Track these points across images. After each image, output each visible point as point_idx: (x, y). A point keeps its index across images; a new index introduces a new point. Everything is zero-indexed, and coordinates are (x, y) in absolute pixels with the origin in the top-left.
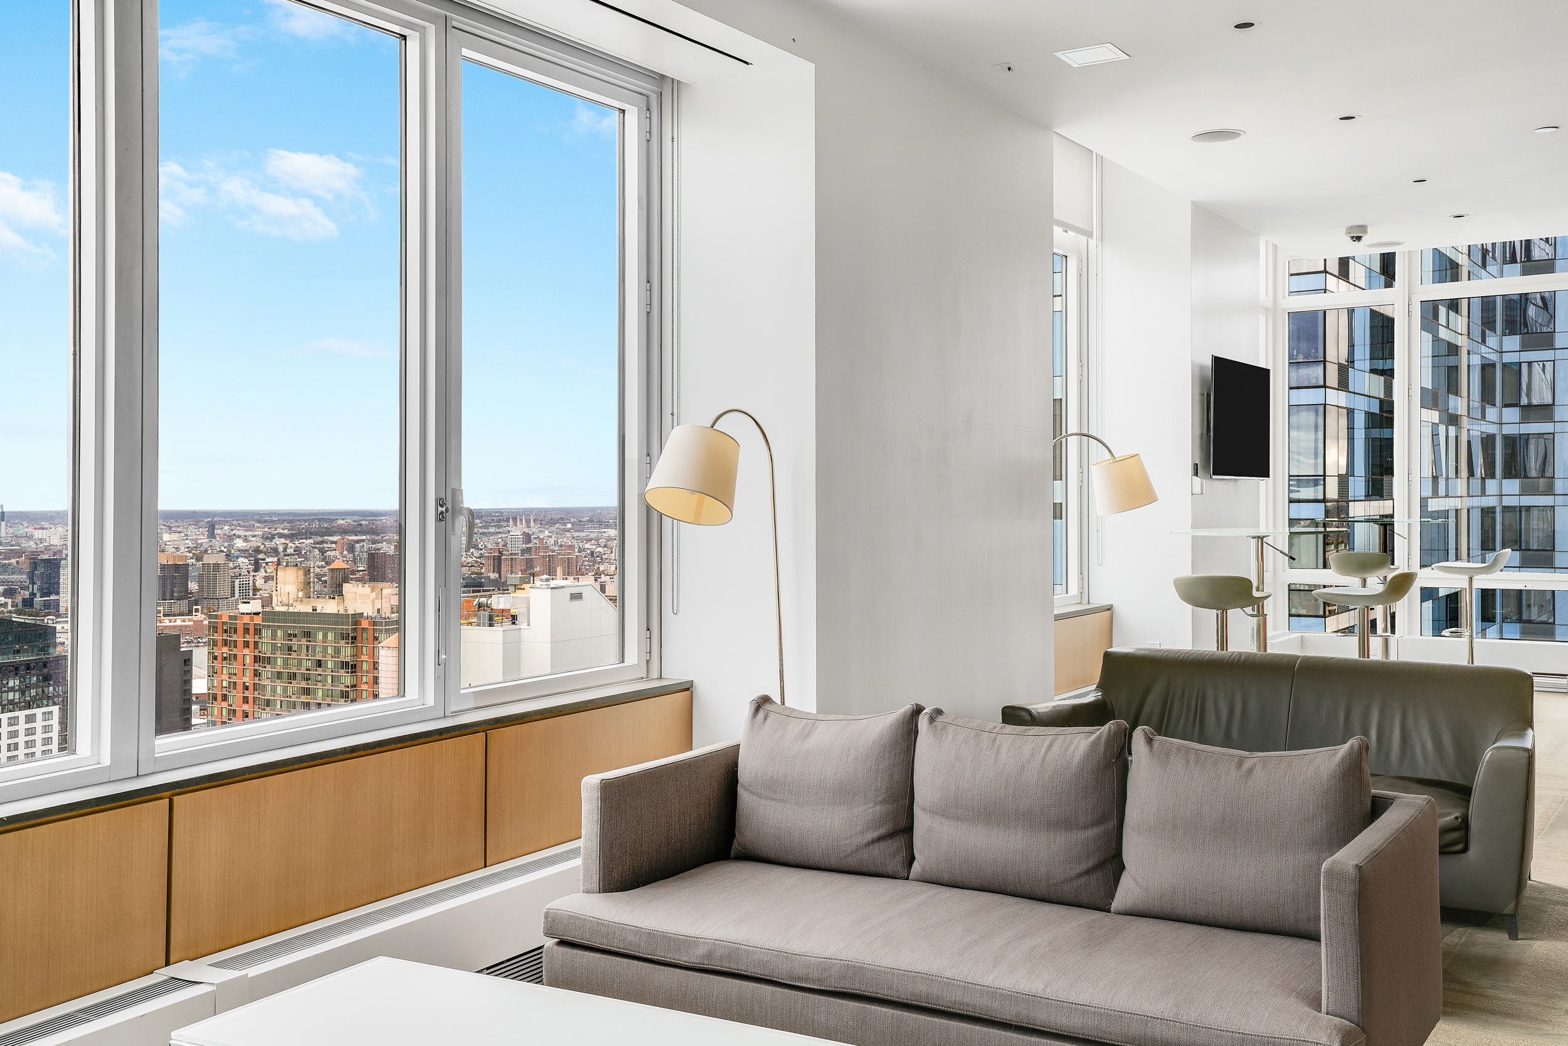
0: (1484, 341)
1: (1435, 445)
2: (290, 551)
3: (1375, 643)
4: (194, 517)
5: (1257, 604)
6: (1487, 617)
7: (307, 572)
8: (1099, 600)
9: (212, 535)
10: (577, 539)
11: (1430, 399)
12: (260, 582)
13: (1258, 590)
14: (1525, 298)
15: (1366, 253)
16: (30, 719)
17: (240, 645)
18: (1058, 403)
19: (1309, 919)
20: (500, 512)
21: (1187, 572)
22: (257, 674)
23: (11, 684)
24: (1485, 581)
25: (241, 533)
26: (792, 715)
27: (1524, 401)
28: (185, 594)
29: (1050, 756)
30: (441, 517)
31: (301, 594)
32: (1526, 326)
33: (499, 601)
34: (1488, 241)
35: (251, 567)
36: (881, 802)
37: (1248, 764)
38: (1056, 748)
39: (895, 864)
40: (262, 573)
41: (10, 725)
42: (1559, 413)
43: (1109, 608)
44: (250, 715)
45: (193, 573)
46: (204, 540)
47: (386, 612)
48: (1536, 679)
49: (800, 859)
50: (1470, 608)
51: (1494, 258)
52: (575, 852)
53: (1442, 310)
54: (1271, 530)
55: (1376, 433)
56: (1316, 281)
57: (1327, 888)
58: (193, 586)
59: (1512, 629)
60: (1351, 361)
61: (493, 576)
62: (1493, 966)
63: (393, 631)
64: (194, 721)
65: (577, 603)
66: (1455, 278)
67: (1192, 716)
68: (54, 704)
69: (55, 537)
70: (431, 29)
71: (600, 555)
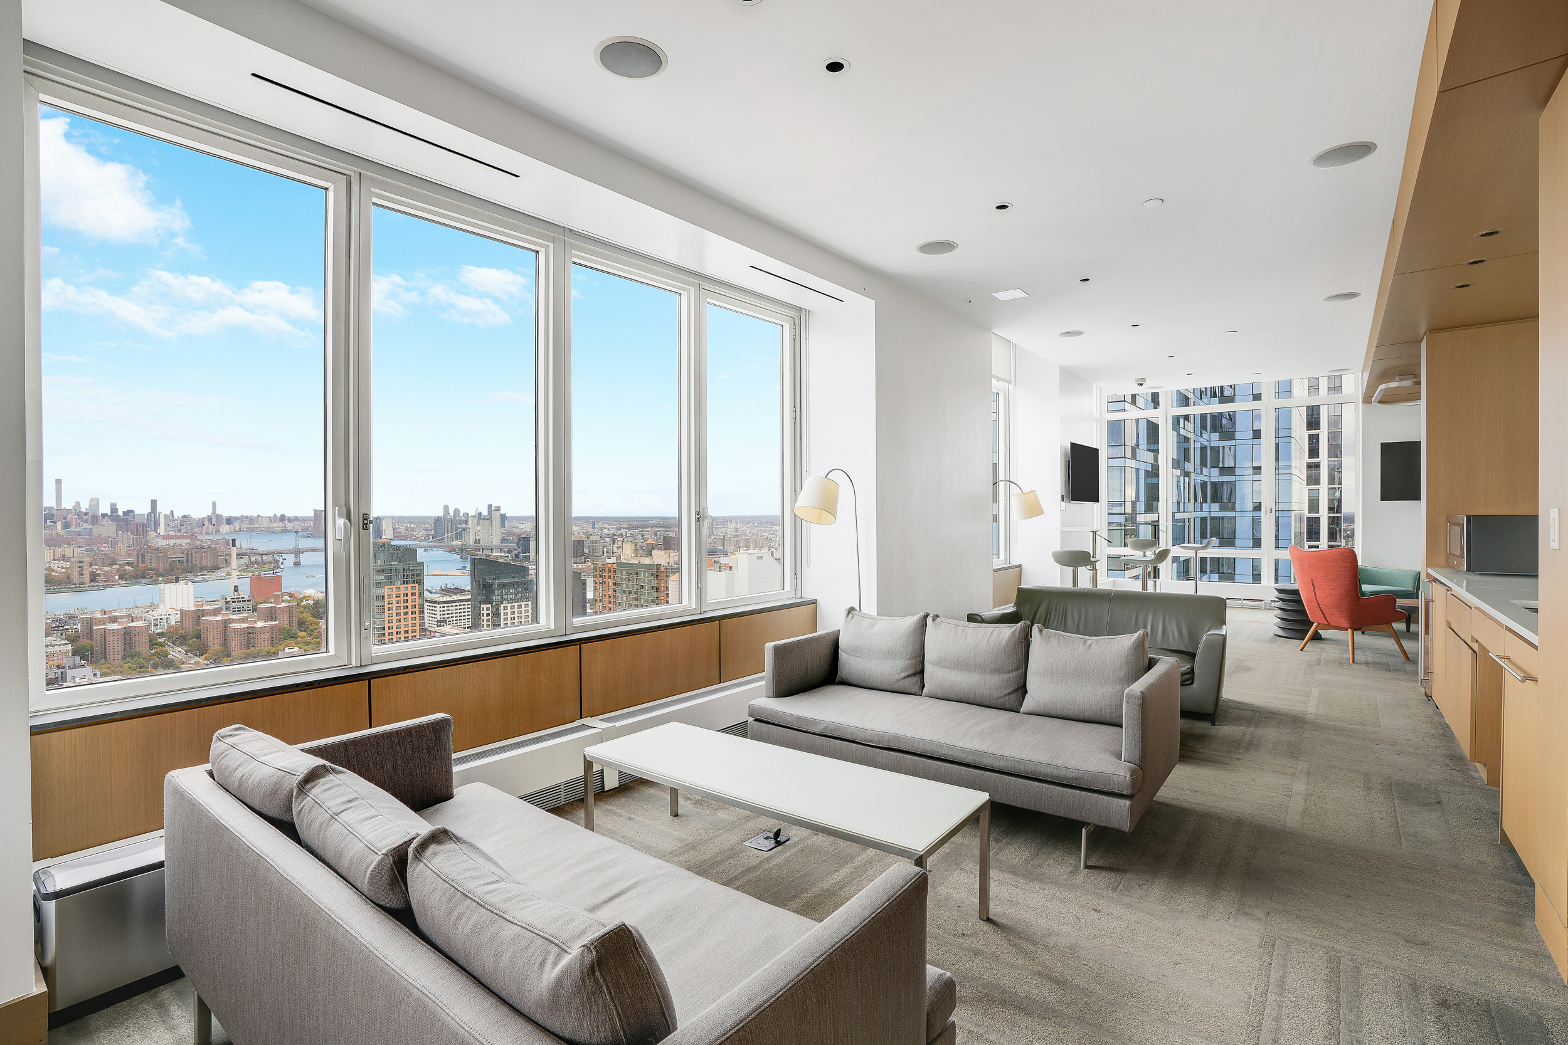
0: (1202, 436)
1: (1178, 487)
2: (628, 535)
3: (1150, 583)
4: (586, 519)
5: (1093, 565)
6: (1203, 571)
7: (636, 545)
8: (1014, 562)
9: (594, 527)
10: (760, 530)
11: (1177, 464)
12: (615, 549)
13: (1093, 557)
14: (1221, 414)
15: (1145, 391)
16: (519, 607)
17: (607, 577)
18: (995, 465)
19: (1117, 717)
20: (724, 518)
21: (1058, 549)
22: (614, 590)
23: (511, 591)
24: (1202, 554)
25: (606, 526)
26: (865, 616)
27: (1221, 465)
28: (583, 554)
29: (992, 637)
30: (698, 520)
31: (633, 555)
32: (1221, 428)
33: (723, 560)
34: (1203, 386)
35: (612, 542)
36: (908, 659)
37: (1089, 643)
38: (995, 634)
39: (916, 689)
40: (616, 545)
41: (511, 609)
42: (1237, 472)
43: (1020, 566)
44: (612, 609)
45: (586, 544)
46: (590, 530)
47: (672, 564)
48: (1227, 601)
49: (868, 685)
50: (1194, 568)
51: (1206, 395)
52: (762, 678)
53: (1181, 420)
54: (1099, 528)
55: (1150, 480)
56: (1120, 405)
57: (1127, 702)
58: (586, 550)
59: (1215, 576)
60: (1137, 445)
61: (721, 548)
62: (1202, 738)
63: (675, 573)
64: (588, 611)
65: (760, 561)
66: (1187, 405)
67: (1060, 618)
68: (529, 601)
69: (528, 528)
70: (693, 289)
71: (771, 539)
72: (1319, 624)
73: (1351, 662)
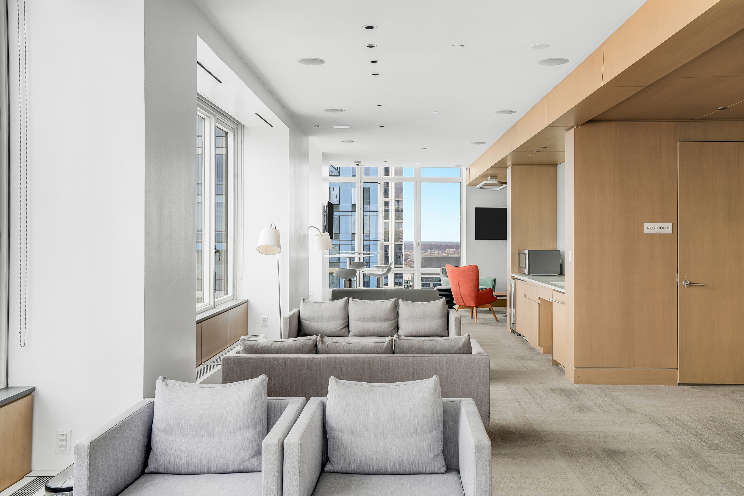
72: (460, 306)
73: (476, 324)
